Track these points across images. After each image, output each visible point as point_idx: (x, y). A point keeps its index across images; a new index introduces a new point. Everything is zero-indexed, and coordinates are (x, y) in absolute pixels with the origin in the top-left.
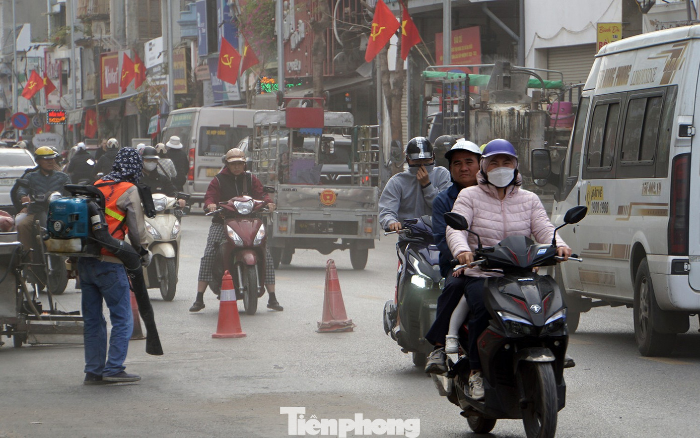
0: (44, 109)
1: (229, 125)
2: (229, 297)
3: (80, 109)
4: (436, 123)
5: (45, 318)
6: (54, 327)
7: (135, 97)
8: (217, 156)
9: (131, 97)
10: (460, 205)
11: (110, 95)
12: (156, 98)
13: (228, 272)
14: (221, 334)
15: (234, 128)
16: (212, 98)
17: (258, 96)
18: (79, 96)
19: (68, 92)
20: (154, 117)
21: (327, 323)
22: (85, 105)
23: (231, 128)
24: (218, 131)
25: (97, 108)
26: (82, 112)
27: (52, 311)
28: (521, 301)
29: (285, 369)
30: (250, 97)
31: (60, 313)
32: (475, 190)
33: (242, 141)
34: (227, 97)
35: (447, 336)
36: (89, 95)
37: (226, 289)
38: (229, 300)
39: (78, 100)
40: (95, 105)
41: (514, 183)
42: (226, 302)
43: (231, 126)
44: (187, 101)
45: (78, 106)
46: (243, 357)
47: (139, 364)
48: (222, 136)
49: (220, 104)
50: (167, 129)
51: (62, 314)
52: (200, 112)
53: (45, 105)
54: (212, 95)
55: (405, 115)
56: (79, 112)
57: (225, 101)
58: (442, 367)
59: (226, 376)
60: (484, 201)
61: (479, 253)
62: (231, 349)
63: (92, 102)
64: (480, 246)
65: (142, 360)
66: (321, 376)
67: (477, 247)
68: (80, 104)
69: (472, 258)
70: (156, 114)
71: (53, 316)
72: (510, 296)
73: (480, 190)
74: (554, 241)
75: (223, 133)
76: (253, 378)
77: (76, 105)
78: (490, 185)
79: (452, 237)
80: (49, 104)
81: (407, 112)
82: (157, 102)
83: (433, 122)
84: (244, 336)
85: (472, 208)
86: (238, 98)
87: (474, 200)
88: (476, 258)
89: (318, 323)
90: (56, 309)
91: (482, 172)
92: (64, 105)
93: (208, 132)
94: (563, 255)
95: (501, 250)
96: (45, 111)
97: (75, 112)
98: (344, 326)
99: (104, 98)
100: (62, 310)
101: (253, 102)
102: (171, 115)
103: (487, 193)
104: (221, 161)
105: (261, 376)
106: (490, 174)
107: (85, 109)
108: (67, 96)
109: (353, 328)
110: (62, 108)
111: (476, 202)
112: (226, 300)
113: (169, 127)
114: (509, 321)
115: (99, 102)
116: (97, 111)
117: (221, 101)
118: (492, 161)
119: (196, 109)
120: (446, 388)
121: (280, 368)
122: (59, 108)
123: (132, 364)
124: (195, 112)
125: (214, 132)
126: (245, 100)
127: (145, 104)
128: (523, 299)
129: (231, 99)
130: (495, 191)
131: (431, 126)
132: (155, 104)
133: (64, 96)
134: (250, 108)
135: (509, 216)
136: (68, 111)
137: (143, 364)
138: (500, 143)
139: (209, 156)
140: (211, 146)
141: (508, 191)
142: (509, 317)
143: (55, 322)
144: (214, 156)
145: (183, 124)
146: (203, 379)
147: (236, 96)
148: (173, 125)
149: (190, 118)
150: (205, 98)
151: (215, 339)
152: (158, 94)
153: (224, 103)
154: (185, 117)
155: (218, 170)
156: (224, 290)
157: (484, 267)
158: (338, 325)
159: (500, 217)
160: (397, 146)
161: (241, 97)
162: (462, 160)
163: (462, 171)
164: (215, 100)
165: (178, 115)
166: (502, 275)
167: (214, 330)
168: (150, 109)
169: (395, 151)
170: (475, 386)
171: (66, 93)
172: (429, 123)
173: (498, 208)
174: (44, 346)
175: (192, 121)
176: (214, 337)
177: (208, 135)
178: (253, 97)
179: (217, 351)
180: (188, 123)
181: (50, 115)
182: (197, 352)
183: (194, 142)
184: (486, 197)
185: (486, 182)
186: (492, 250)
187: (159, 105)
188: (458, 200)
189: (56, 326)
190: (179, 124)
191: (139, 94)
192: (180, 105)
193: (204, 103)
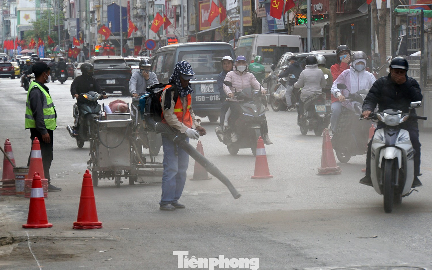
0: (165, 37)
1: (276, 45)
2: (262, 153)
3: (186, 37)
4: (403, 42)
5: (147, 167)
6: (153, 172)
7: (220, 28)
8: (268, 65)
9: (217, 28)
10: (227, 78)
11: (205, 28)
12: (232, 29)
13: (261, 137)
14: (256, 176)
15: (279, 47)
16: (267, 28)
17: (295, 26)
18: (186, 28)
19: (180, 26)
20: (231, 41)
21: (324, 169)
22: (189, 34)
23: (277, 47)
24: (269, 49)
25: (196, 36)
26: (187, 39)
27: (152, 162)
28: (250, 109)
29: (293, 198)
30: (290, 27)
31: (157, 163)
32: (232, 73)
33: (283, 55)
34: (277, 28)
35: (224, 121)
36: (193, 28)
37: (260, 148)
38: (262, 155)
39: (185, 31)
40: (195, 34)
41: (246, 70)
42: (259, 156)
43: (277, 46)
44: (252, 30)
45: (185, 35)
46: (269, 191)
47: (203, 195)
48: (271, 52)
49: (272, 32)
50: (237, 48)
51: (158, 164)
52: (257, 37)
53: (165, 34)
54: (267, 26)
55: (389, 37)
56: (185, 39)
57: (276, 30)
58: (222, 132)
59: (256, 202)
60: (235, 76)
61: (236, 94)
62: (262, 186)
63: (193, 32)
64: (236, 91)
65: (206, 192)
66: (316, 202)
67: (235, 92)
68: (187, 33)
69: (233, 96)
70: (232, 39)
71: (152, 165)
72: (246, 107)
73: (234, 72)
74: (260, 89)
75: (272, 50)
76: (272, 203)
77: (184, 34)
78: (238, 71)
79: (226, 88)
80: (168, 34)
81: (390, 35)
82: (233, 31)
83: (401, 41)
84: (271, 177)
85: (232, 78)
86: (283, 28)
87: (232, 76)
88: (235, 95)
89: (318, 169)
90: (155, 161)
91: (235, 67)
92: (177, 34)
93: (262, 50)
94: (264, 93)
95: (243, 93)
96: (165, 38)
97: (183, 38)
98: (334, 171)
99: (201, 29)
100: (159, 162)
101: (292, 30)
102: (240, 39)
103: (236, 74)
104: (270, 68)
105: (278, 202)
106: (238, 67)
107: (189, 36)
108: (179, 29)
109: (340, 172)
110: (176, 36)
111: (233, 76)
112: (260, 155)
113: (238, 47)
114: (247, 116)
115: (198, 32)
116: (197, 38)
117: (273, 30)
118: (238, 63)
119: (255, 36)
120: (222, 139)
121: (291, 197)
122: (174, 36)
123: (199, 195)
124: (254, 37)
125: (266, 50)
126: (287, 30)
127: (226, 33)
128: (251, 108)
129: (279, 29)
130: (239, 73)
131: (400, 44)
132: (232, 32)
133: (176, 29)
134: (290, 34)
135: (244, 81)
136: (179, 38)
137: (206, 195)
138: (242, 57)
139: (264, 65)
140: (264, 58)
141: (243, 73)
142: (246, 114)
143: (154, 169)
144: (266, 65)
145: (247, 45)
146: (242, 204)
147: (282, 27)
148: (241, 46)
149: (251, 41)
150: (263, 28)
151: (253, 180)
152: (233, 27)
153: (275, 31)
154: (248, 41)
155: (268, 73)
156: (259, 149)
157: (237, 98)
158: (331, 170)
159: (241, 81)
160: (378, 57)
161: (285, 27)
162: (227, 63)
163: (227, 67)
164: (269, 29)
165: (243, 40)
166: (243, 101)
167: (252, 174)
168: (229, 36)
169: (377, 60)
170: (233, 138)
171: (178, 27)
172: (398, 42)
173: (240, 78)
174: (147, 184)
175: (252, 43)
176: (252, 178)
177: (263, 52)
178: (292, 27)
179: (253, 187)
180: (250, 44)
181: (169, 41)
182: (240, 187)
183: (254, 56)
184: (236, 75)
185: (237, 70)
186: (240, 93)
187: (234, 33)
188: (227, 76)
189: (154, 171)
190: (244, 45)
191: (222, 26)
192: (246, 33)
193: (263, 32)
